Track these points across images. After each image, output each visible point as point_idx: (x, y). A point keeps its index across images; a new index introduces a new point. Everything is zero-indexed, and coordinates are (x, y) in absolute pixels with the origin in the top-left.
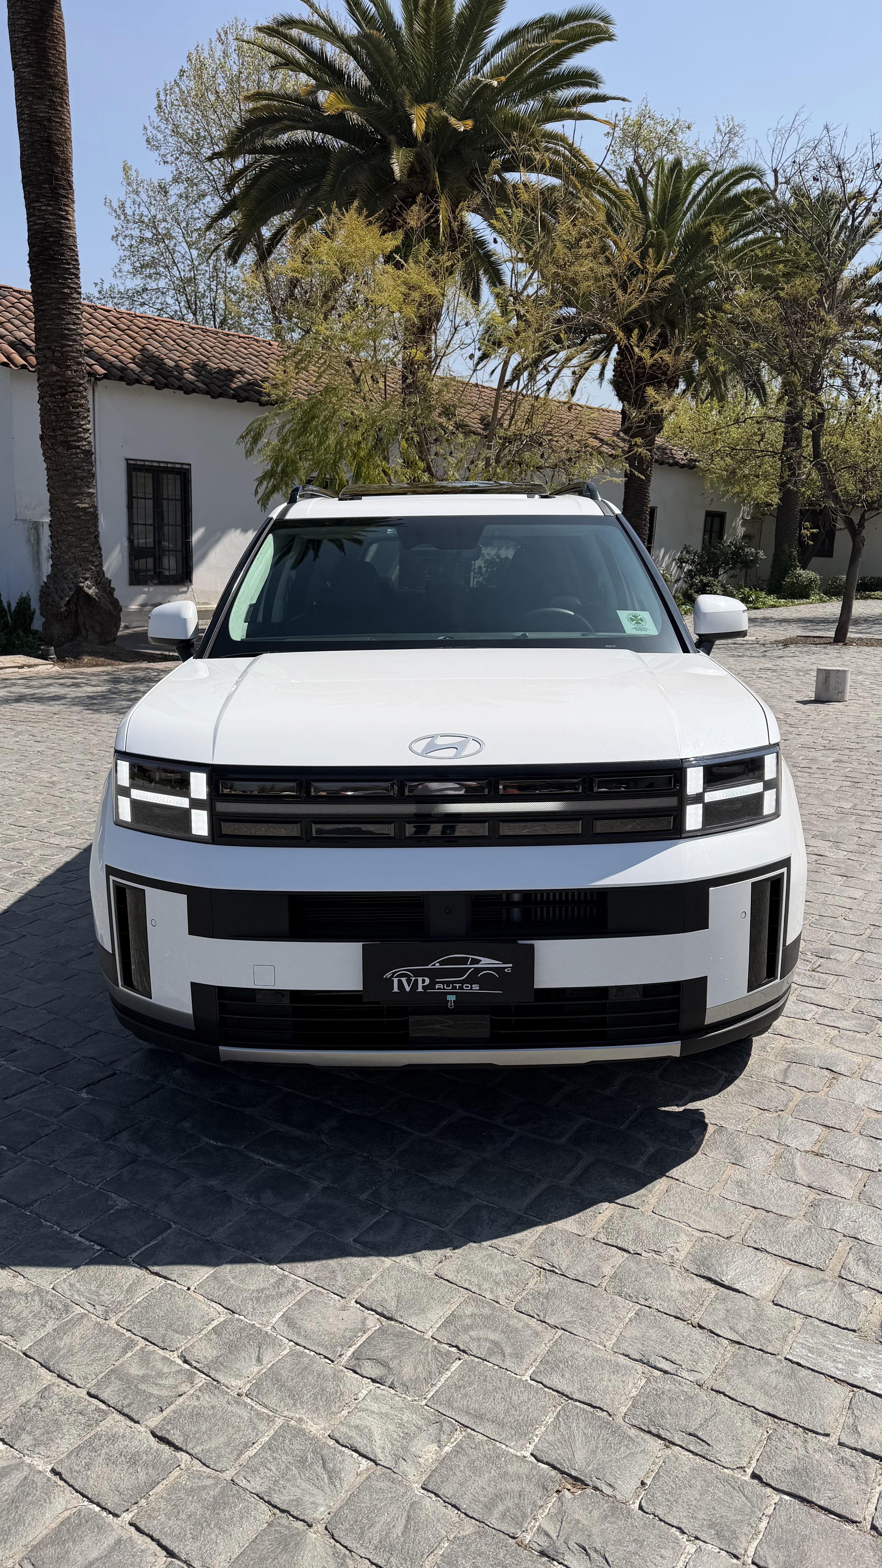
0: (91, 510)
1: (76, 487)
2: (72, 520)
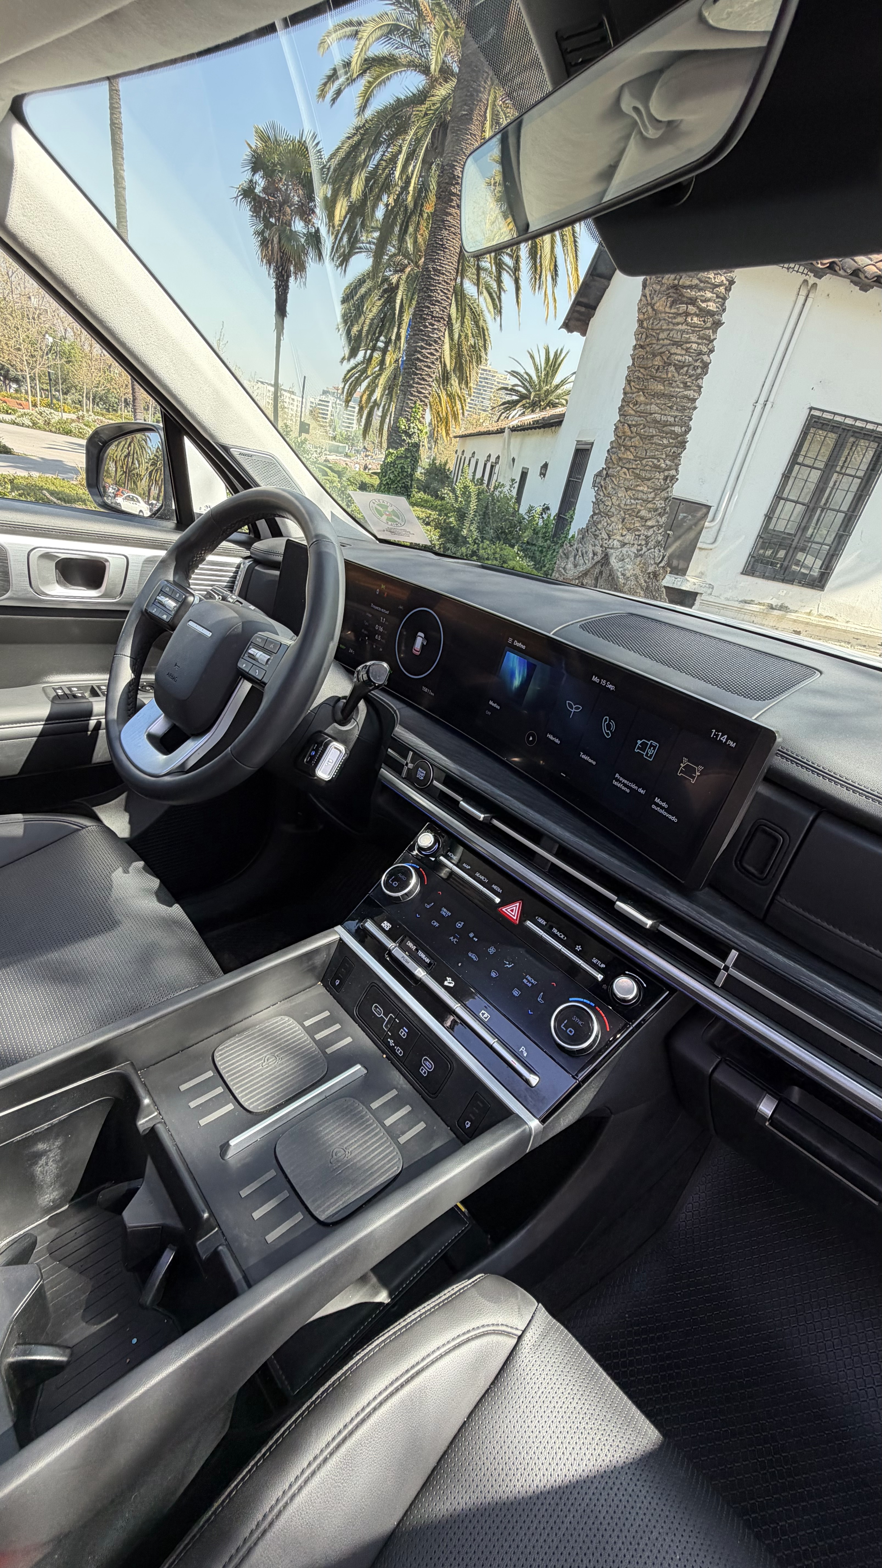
0: (677, 429)
1: (662, 381)
2: (636, 441)
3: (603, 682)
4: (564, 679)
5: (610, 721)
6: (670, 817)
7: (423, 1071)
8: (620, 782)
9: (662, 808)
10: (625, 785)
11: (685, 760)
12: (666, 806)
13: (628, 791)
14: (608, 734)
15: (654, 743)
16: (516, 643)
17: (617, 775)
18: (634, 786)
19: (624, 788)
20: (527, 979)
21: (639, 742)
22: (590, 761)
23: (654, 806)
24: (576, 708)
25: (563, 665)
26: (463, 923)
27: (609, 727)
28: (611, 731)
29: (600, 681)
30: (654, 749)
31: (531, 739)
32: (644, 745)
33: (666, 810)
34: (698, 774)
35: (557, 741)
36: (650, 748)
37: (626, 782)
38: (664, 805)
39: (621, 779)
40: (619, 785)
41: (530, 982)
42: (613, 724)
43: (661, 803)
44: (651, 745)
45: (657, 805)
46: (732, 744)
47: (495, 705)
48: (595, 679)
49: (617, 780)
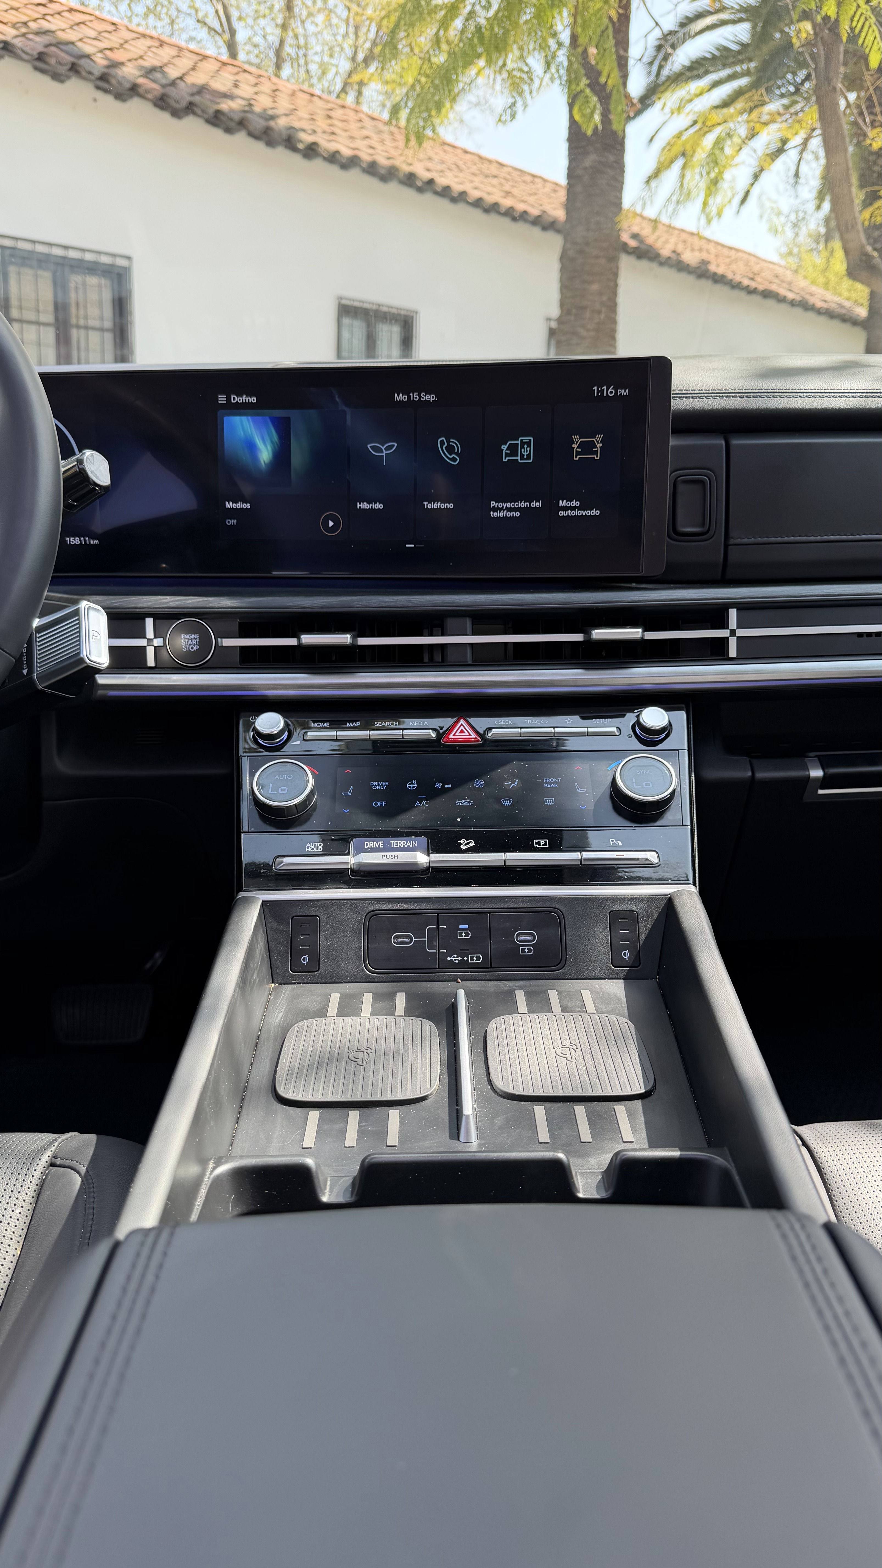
3: (415, 396)
4: (349, 418)
5: (448, 442)
6: (589, 513)
7: (527, 951)
8: (501, 509)
9: (573, 508)
10: (510, 510)
11: (576, 438)
12: (577, 504)
13: (517, 514)
14: (454, 460)
15: (526, 439)
16: (235, 399)
17: (493, 504)
18: (523, 505)
19: (509, 514)
20: (546, 782)
21: (504, 447)
22: (443, 506)
23: (562, 513)
24: (387, 449)
25: (337, 399)
26: (414, 781)
27: (450, 449)
28: (457, 454)
29: (409, 397)
30: (529, 446)
31: (331, 524)
32: (513, 450)
33: (579, 508)
34: (599, 445)
35: (378, 506)
36: (522, 447)
37: (509, 505)
38: (575, 503)
39: (500, 505)
40: (501, 514)
41: (554, 783)
42: (454, 442)
43: (569, 504)
44: (523, 443)
45: (565, 509)
46: (625, 392)
47: (240, 505)
48: (399, 397)
49: (495, 509)
